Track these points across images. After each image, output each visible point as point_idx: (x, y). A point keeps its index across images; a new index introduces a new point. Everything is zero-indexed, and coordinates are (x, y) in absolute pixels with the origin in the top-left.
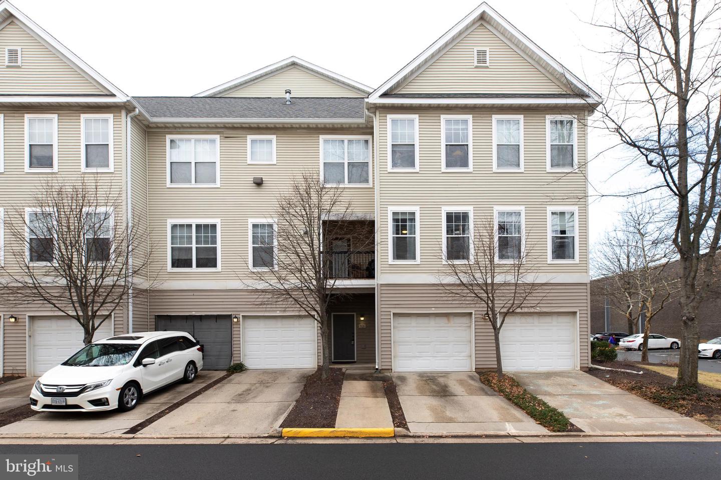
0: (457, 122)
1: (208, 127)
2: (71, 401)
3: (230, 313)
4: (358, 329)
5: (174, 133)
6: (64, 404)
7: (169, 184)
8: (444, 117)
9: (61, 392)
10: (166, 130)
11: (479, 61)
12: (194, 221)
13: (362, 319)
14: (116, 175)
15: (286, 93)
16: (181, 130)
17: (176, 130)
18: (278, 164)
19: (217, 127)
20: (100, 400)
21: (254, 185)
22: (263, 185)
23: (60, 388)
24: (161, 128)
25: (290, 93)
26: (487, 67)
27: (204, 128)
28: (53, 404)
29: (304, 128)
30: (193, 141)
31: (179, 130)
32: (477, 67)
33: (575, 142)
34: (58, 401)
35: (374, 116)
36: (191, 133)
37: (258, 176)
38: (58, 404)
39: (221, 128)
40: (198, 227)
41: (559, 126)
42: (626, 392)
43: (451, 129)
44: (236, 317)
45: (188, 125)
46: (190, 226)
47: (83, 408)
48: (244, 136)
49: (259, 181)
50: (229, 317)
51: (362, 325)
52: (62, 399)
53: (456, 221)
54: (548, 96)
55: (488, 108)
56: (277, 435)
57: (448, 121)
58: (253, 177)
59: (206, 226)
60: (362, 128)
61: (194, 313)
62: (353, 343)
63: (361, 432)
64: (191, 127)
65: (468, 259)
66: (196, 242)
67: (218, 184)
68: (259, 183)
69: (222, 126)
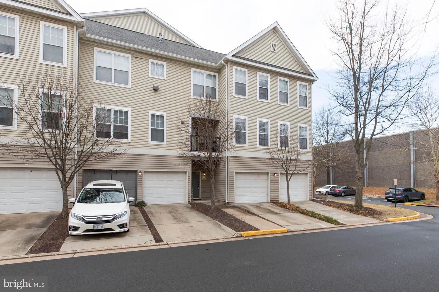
0: (264, 76)
1: (124, 48)
2: (107, 226)
3: (136, 169)
4: (202, 180)
5: (99, 47)
6: (103, 228)
7: (95, 80)
8: (258, 73)
9: (100, 220)
10: (94, 44)
11: (273, 49)
12: (113, 108)
13: (204, 174)
14: (67, 70)
15: (159, 35)
16: (105, 46)
17: (101, 45)
18: (167, 80)
19: (130, 50)
20: (123, 224)
21: (153, 90)
22: (158, 91)
23: (99, 218)
24: (91, 41)
25: (162, 36)
26: (276, 53)
27: (121, 48)
28: (94, 229)
29: (183, 62)
30: (113, 55)
31: (103, 46)
32: (272, 52)
33: (307, 96)
34: (98, 226)
35: (226, 65)
36: (111, 50)
37: (156, 85)
38: (98, 228)
39: (132, 51)
40: (116, 111)
41: (302, 87)
42: (336, 209)
43: (261, 80)
44: (140, 172)
45: (111, 44)
46: (109, 110)
47: (114, 230)
48: (148, 59)
49: (156, 88)
50: (136, 171)
51: (204, 178)
52: (101, 225)
53: (263, 127)
54: (297, 72)
55: (276, 72)
56: (240, 236)
57: (260, 75)
58: (153, 85)
59: (121, 112)
60: (214, 69)
61: (111, 169)
62: (198, 188)
63: (274, 231)
64: (112, 46)
65: (268, 145)
66: (114, 121)
67: (130, 86)
68: (156, 90)
69: (134, 50)
